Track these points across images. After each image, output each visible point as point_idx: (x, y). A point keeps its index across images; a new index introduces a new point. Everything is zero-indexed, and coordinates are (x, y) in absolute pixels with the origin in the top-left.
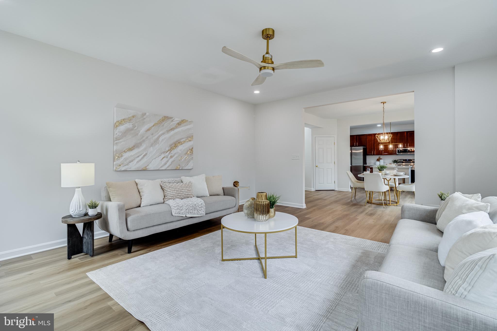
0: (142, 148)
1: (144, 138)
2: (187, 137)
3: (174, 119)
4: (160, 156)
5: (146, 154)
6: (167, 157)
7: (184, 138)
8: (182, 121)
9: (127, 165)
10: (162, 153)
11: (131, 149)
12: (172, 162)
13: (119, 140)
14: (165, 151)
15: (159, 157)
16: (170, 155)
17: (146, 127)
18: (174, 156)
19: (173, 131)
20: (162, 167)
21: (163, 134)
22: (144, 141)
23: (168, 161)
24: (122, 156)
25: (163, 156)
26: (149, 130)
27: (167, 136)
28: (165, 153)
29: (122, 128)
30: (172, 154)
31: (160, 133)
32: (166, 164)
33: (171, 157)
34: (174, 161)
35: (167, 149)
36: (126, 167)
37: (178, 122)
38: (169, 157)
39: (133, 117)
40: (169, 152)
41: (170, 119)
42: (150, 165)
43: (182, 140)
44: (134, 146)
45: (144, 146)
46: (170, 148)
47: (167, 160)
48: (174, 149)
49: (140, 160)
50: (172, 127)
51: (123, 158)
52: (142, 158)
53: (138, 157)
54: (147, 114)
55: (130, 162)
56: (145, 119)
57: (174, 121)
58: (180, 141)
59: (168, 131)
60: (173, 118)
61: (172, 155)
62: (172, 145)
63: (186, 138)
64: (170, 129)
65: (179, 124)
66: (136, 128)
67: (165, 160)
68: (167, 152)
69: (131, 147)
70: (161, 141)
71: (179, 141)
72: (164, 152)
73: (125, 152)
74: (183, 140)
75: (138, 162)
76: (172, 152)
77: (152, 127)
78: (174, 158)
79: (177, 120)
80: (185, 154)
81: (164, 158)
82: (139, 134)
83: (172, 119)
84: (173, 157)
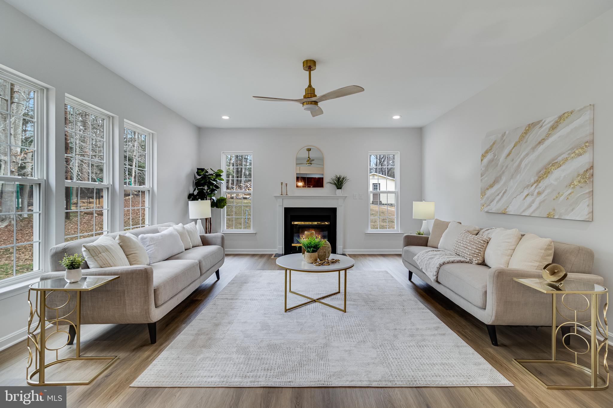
0: (502, 183)
1: (504, 168)
2: (572, 149)
3: (543, 123)
4: (522, 193)
5: (506, 190)
6: (532, 195)
7: (564, 153)
8: (560, 118)
9: (489, 205)
10: (525, 187)
11: (491, 186)
12: (540, 203)
13: (483, 175)
14: (530, 183)
15: (520, 194)
16: (537, 191)
17: (506, 151)
18: (544, 191)
19: (543, 144)
20: (524, 211)
21: (527, 155)
22: (503, 172)
23: (533, 202)
24: (485, 194)
25: (526, 192)
26: (509, 154)
27: (532, 157)
28: (529, 188)
29: (486, 160)
30: (541, 188)
31: (523, 154)
32: (530, 206)
33: (539, 194)
34: (544, 201)
35: (533, 181)
36: (489, 207)
37: (551, 124)
38: (535, 193)
39: (494, 143)
40: (535, 185)
41: (537, 125)
42: (510, 206)
43: (560, 159)
44: (495, 181)
45: (504, 179)
46: (536, 178)
47: (533, 199)
48: (543, 178)
49: (500, 200)
50: (540, 139)
51: (486, 196)
52: (502, 197)
53: (498, 195)
54: (507, 133)
55: (491, 202)
56: (504, 141)
57: (544, 126)
58: (556, 161)
59: (534, 149)
60: (541, 121)
61: (540, 190)
62: (540, 172)
63: (569, 150)
64: (537, 143)
65: (554, 127)
66: (496, 157)
67: (529, 199)
68: (532, 185)
69: (492, 183)
70: (524, 168)
71: (553, 160)
72: (528, 186)
73: (487, 189)
74: (562, 156)
75: (498, 202)
76: (540, 185)
77: (512, 149)
78: (543, 195)
79: (549, 121)
80: (567, 187)
81: (528, 195)
82: (499, 164)
83: (541, 123)
84: (542, 193)
